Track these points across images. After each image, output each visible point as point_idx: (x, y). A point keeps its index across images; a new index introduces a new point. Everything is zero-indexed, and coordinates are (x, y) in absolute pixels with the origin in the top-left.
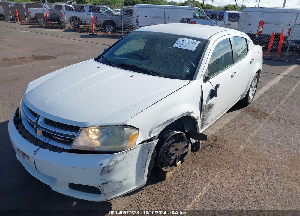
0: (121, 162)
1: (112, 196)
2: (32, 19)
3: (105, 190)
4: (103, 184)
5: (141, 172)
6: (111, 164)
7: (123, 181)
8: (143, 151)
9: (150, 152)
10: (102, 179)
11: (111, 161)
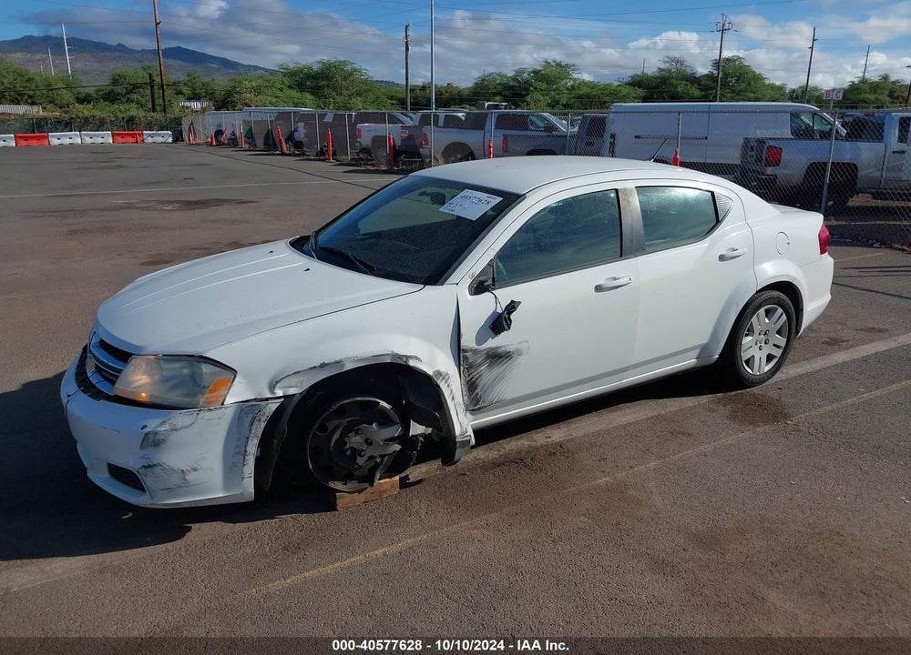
0: (184, 429)
1: (165, 500)
2: (364, 150)
3: (148, 481)
4: (145, 467)
5: (234, 464)
6: (163, 428)
7: (189, 471)
8: (239, 418)
9: (256, 423)
10: (143, 458)
11: (163, 423)
